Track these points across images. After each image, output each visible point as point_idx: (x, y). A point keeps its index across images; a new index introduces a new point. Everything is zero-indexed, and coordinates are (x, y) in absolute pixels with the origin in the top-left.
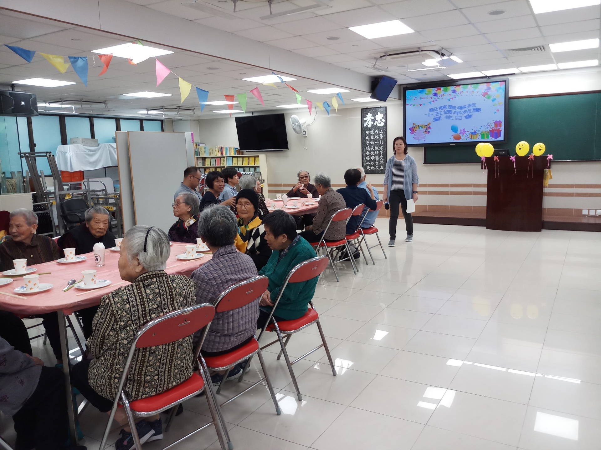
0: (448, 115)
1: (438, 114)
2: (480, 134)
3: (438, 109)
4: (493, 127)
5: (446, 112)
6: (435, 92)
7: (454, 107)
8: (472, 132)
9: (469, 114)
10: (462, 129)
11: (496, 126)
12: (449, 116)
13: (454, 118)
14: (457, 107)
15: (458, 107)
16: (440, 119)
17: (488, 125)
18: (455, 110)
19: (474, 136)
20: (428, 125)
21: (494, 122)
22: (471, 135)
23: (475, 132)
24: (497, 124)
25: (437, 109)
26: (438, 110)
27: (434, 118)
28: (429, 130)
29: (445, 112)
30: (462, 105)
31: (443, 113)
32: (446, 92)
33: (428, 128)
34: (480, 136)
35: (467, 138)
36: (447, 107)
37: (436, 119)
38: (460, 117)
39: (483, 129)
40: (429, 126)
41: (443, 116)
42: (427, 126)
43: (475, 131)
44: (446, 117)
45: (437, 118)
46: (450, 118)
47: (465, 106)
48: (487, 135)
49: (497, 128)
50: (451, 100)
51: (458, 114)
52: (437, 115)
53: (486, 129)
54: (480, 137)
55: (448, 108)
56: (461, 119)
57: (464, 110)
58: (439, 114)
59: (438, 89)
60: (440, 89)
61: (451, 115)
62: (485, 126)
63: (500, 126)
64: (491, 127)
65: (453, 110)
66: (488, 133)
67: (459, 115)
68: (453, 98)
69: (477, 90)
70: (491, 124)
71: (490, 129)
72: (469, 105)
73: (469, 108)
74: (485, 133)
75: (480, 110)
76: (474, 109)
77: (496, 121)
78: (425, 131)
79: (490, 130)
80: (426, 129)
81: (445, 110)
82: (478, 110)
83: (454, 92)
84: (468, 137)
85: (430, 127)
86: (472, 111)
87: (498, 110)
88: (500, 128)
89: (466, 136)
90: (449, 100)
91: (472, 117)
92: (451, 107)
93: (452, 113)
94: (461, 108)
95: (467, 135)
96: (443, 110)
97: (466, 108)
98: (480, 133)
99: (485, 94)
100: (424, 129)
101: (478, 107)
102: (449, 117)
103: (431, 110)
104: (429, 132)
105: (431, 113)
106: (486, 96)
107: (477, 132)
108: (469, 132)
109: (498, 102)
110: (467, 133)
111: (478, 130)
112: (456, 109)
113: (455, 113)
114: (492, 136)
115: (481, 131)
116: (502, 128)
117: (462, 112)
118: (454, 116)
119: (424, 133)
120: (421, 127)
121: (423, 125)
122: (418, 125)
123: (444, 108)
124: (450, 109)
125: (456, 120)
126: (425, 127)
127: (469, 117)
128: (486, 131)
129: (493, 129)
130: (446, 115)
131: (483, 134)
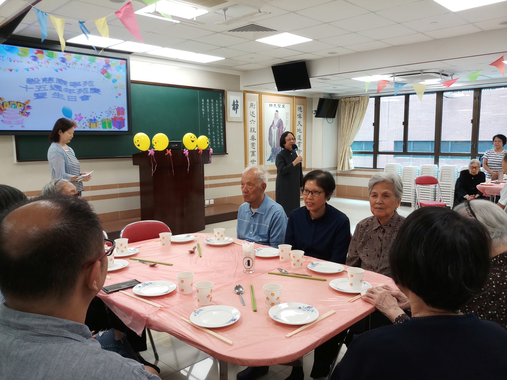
0: (57, 92)
1: (41, 89)
2: (100, 123)
3: (41, 81)
4: (115, 115)
5: (53, 86)
6: (35, 55)
7: (65, 83)
8: (91, 119)
9: (87, 94)
10: (78, 114)
11: (119, 113)
12: (58, 94)
13: (66, 97)
14: (68, 82)
15: (70, 83)
16: (46, 96)
17: (110, 112)
18: (66, 87)
19: (93, 125)
20: (27, 103)
21: (116, 108)
22: (90, 123)
23: (95, 120)
24: (120, 110)
25: (39, 80)
26: (42, 83)
27: (35, 94)
28: (28, 111)
29: (51, 87)
30: (76, 82)
31: (48, 87)
32: (52, 59)
33: (26, 107)
34: (100, 124)
35: (84, 126)
36: (55, 80)
37: (39, 96)
38: (74, 98)
39: (104, 116)
40: (27, 105)
41: (50, 93)
42: (24, 104)
43: (94, 117)
44: (53, 95)
45: (40, 94)
46: (60, 97)
47: (79, 83)
48: (109, 124)
49: (120, 116)
50: (59, 71)
51: (70, 93)
52: (39, 91)
53: (107, 116)
54: (101, 126)
55: (57, 82)
56: (76, 101)
57: (78, 87)
58: (43, 89)
59: (39, 52)
60: (42, 53)
61: (60, 93)
62: (106, 112)
63: (123, 114)
64: (113, 114)
65: (63, 87)
66: (110, 121)
67: (73, 95)
68: (63, 69)
69: (94, 64)
70: (114, 111)
71: (111, 116)
72: (85, 83)
73: (86, 87)
74: (107, 122)
75: (100, 91)
76: (91, 89)
77: (119, 108)
78: (22, 112)
79: (112, 119)
80: (23, 108)
81: (52, 84)
82: (96, 91)
83: (63, 60)
84: (86, 126)
85: (29, 107)
86: (89, 90)
87: (120, 95)
88: (123, 116)
89: (83, 124)
90: (57, 71)
91: (90, 98)
92: (60, 81)
93: (63, 90)
94: (75, 84)
95: (85, 122)
96: (49, 85)
97: (80, 85)
98: (101, 121)
99: (104, 72)
100: (19, 109)
101: (97, 87)
102: (58, 96)
103: (30, 81)
104: (28, 114)
105: (29, 86)
106: (105, 74)
107: (97, 119)
108: (87, 119)
109: (120, 84)
110: (84, 119)
111: (98, 117)
112: (68, 85)
113: (66, 90)
114: (115, 126)
115: (102, 118)
116: (125, 117)
117: (76, 91)
118: (66, 94)
119: (20, 115)
120: (13, 106)
121: (17, 102)
122: (9, 102)
123: (50, 82)
124: (59, 85)
125: (69, 100)
126: (20, 106)
127: (85, 98)
128: (107, 119)
129: (115, 117)
130: (53, 92)
131: (105, 122)
